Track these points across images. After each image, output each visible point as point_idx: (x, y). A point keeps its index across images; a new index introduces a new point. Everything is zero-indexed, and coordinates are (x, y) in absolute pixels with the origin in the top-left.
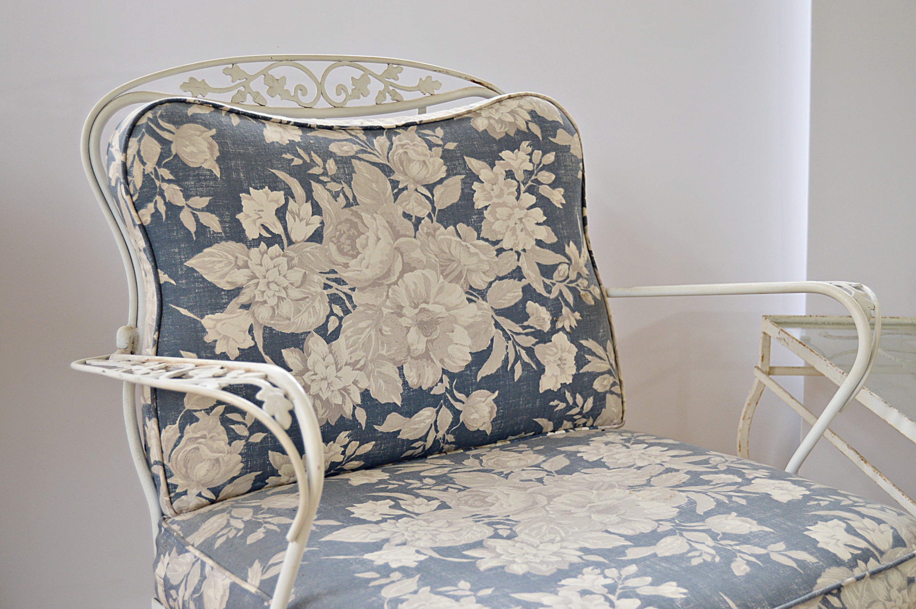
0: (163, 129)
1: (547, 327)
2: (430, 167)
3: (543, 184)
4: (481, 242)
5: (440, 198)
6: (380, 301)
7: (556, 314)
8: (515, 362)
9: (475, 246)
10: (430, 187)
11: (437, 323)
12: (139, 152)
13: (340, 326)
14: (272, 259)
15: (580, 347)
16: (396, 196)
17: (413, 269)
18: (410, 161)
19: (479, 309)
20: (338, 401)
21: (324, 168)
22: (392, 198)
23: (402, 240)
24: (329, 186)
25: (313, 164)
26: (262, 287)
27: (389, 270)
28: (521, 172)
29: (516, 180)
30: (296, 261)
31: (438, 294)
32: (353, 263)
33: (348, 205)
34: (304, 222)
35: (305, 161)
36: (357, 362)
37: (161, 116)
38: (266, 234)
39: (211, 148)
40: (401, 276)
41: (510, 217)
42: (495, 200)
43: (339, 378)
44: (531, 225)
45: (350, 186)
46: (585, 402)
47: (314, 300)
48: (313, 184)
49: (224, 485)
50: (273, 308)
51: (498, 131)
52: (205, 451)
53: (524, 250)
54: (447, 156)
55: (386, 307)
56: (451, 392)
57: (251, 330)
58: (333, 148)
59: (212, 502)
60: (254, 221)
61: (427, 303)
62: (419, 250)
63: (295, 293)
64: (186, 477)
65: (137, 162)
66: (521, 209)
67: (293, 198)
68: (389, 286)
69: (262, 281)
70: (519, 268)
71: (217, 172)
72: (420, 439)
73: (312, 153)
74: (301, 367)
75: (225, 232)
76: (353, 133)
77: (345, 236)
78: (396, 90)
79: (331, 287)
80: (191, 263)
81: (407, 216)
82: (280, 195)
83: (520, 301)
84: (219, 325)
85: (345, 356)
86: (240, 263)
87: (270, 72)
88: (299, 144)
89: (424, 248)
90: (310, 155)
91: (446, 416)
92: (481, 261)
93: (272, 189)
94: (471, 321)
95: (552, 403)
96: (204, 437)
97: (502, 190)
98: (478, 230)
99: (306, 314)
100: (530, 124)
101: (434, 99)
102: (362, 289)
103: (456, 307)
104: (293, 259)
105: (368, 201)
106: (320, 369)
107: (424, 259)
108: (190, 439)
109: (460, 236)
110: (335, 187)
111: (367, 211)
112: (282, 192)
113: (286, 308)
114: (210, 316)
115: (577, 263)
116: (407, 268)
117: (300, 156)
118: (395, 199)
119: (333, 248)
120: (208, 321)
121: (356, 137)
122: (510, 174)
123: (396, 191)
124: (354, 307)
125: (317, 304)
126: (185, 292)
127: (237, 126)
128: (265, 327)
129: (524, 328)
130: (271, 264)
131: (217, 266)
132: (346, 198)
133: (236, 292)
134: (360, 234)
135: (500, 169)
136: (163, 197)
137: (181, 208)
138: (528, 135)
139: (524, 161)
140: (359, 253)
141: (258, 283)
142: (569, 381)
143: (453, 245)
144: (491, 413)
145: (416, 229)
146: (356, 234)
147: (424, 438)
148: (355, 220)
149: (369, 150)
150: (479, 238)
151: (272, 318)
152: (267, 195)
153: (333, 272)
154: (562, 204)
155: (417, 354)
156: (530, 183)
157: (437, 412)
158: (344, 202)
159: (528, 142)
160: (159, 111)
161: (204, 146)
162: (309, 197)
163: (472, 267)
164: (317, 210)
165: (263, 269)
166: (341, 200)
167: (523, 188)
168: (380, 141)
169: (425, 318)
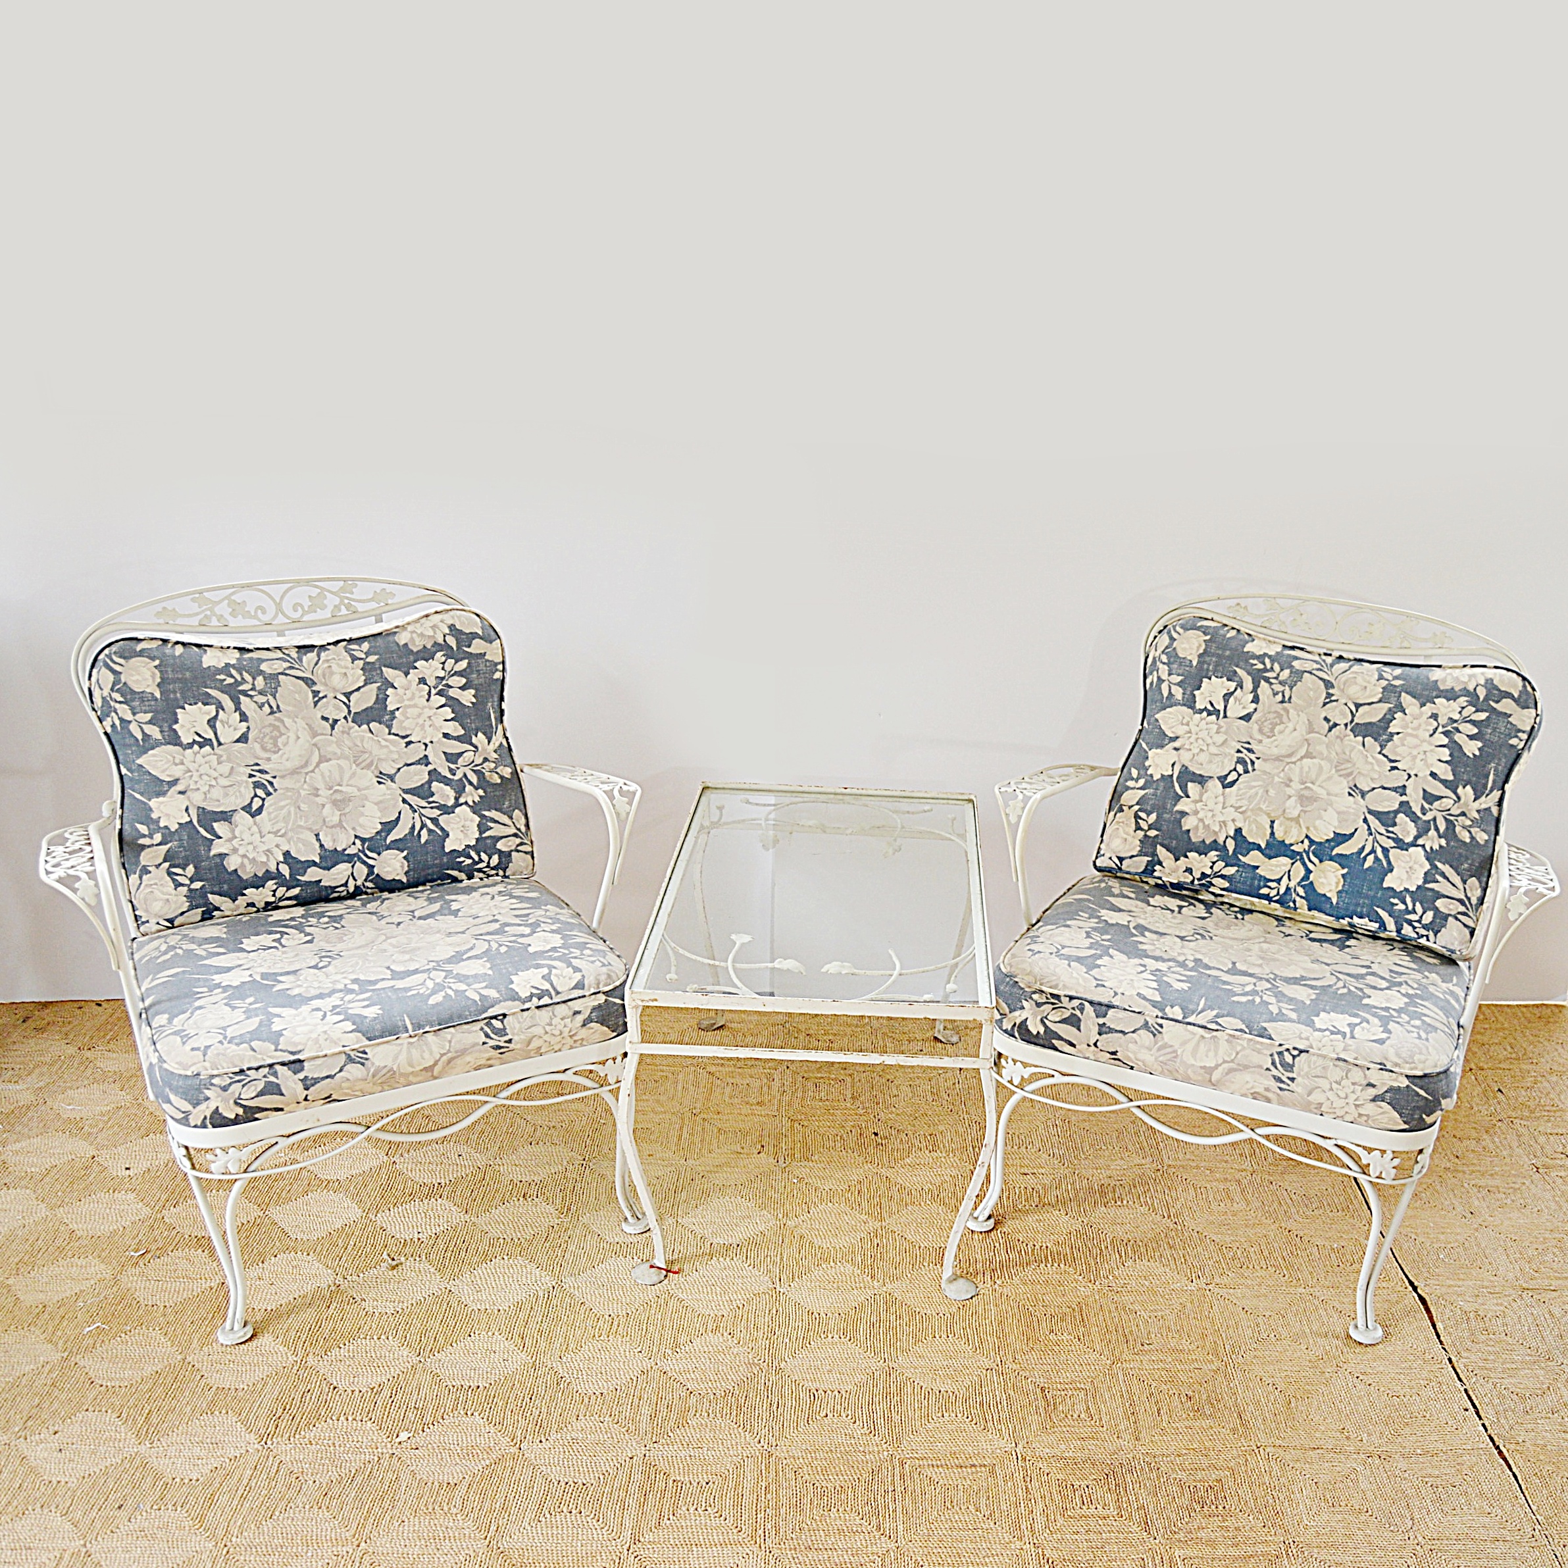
0: (115, 663)
1: (451, 802)
2: (350, 678)
3: (452, 687)
4: (392, 737)
5: (356, 703)
6: (298, 785)
7: (460, 791)
8: (421, 829)
9: (386, 740)
10: (348, 695)
11: (350, 800)
12: (98, 680)
13: (263, 805)
14: (204, 757)
15: (483, 817)
16: (316, 704)
17: (328, 760)
18: (332, 673)
19: (388, 789)
20: (264, 859)
21: (253, 684)
22: (312, 705)
23: (319, 738)
24: (255, 699)
25: (244, 681)
26: (195, 778)
27: (307, 762)
28: (433, 678)
29: (426, 684)
30: (224, 758)
31: (351, 778)
32: (274, 757)
33: (272, 713)
34: (232, 728)
35: (236, 680)
36: (279, 831)
37: (115, 653)
38: (198, 739)
39: (153, 676)
40: (318, 765)
41: (419, 715)
42: (407, 703)
43: (263, 843)
44: (439, 721)
45: (275, 698)
46: (490, 858)
47: (240, 787)
48: (242, 698)
49: (176, 917)
50: (205, 794)
51: (417, 643)
52: (158, 894)
53: (432, 742)
54: (367, 668)
55: (304, 790)
56: (363, 852)
57: (187, 810)
58: (263, 667)
59: (169, 928)
60: (189, 730)
61: (341, 785)
62: (334, 745)
63: (224, 782)
64: (147, 911)
65: (97, 689)
66: (431, 708)
67: (223, 710)
68: (307, 774)
69: (196, 774)
70: (426, 756)
71: (158, 695)
72: (342, 885)
73: (244, 673)
74: (230, 835)
75: (164, 739)
76: (286, 652)
77: (268, 737)
78: (352, 603)
79: (254, 776)
80: (139, 761)
81: (325, 719)
82: (212, 709)
83: (426, 782)
84: (162, 806)
85: (267, 827)
86: (177, 761)
87: (233, 598)
88: (233, 666)
89: (339, 744)
90: (241, 674)
91: (361, 871)
92: (391, 752)
93: (205, 704)
94: (381, 798)
95: (458, 860)
96: (156, 884)
97: (413, 694)
98: (390, 727)
99: (233, 797)
100: (447, 638)
101: (387, 608)
102: (283, 777)
103: (367, 788)
104: (221, 756)
105: (290, 708)
106: (247, 837)
107: (339, 752)
108: (146, 885)
109: (372, 733)
110: (262, 699)
111: (289, 717)
112: (214, 706)
113: (216, 793)
114: (155, 799)
115: (484, 750)
116: (323, 759)
117: (232, 676)
118: (315, 706)
119: (257, 746)
120: (153, 803)
121: (288, 655)
122: (422, 681)
123: (316, 699)
124: (276, 790)
125: (242, 789)
126: (139, 782)
127: (180, 656)
128: (199, 807)
129: (430, 803)
130: (203, 761)
131: (160, 764)
132: (271, 707)
133: (175, 782)
134: (282, 734)
135: (414, 675)
136: (117, 714)
137: (130, 722)
138: (445, 647)
139: (436, 669)
140: (280, 749)
141: (192, 776)
142: (473, 843)
143: (366, 740)
144: (402, 867)
145: (333, 728)
146: (278, 734)
147: (346, 884)
148: (277, 723)
149: (297, 666)
150: (390, 734)
151: (204, 800)
152: (200, 709)
153: (257, 764)
154: (472, 703)
155: (331, 824)
156: (440, 687)
157: (353, 867)
158: (269, 710)
159: (442, 653)
160: (114, 648)
161: (148, 674)
162: (238, 708)
163: (383, 757)
164: (244, 718)
165: (196, 765)
166: (266, 709)
167: (433, 691)
168: (312, 656)
169: (338, 797)
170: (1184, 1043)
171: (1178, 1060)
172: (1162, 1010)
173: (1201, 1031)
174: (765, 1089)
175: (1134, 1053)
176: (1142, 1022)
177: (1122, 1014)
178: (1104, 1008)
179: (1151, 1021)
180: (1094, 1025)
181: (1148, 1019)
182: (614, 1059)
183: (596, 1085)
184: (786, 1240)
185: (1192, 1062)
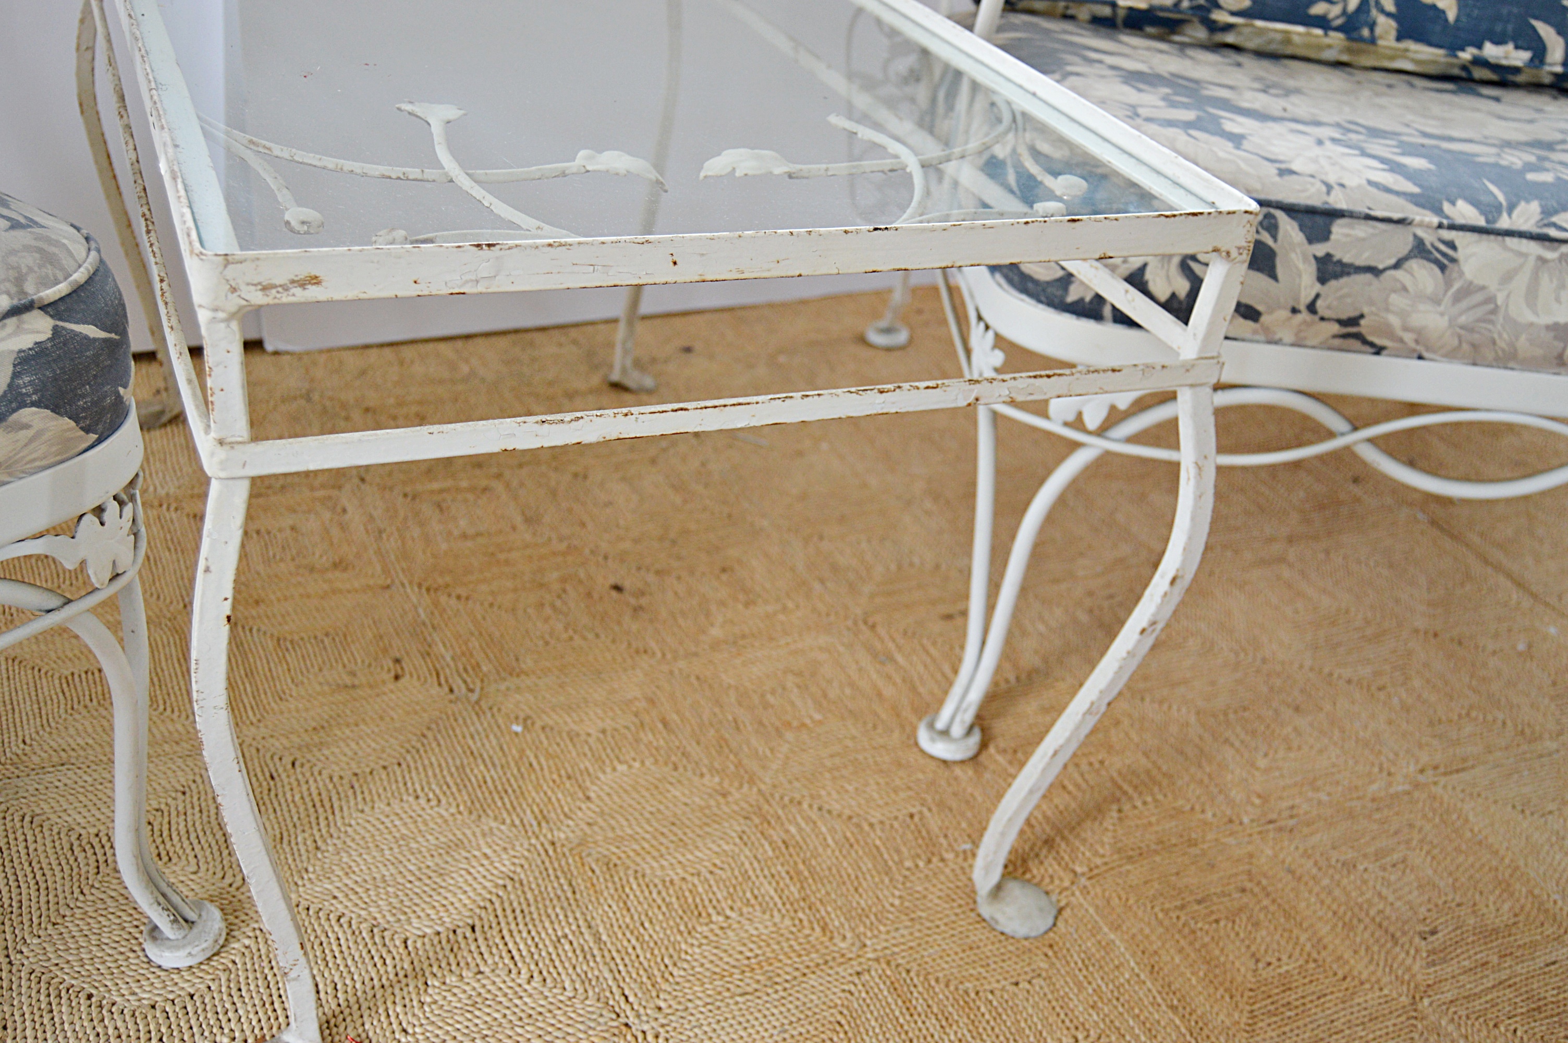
170: (1507, 278)
171: (1500, 318)
172: (1439, 211)
173: (1533, 248)
174: (335, 532)
175: (1403, 315)
176: (1409, 243)
177: (1362, 230)
178: (1320, 220)
179: (1429, 238)
180: (1305, 260)
181: (1420, 233)
182: (99, 511)
183: (54, 602)
184: (579, 883)
185: (1529, 317)
